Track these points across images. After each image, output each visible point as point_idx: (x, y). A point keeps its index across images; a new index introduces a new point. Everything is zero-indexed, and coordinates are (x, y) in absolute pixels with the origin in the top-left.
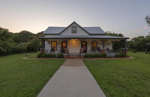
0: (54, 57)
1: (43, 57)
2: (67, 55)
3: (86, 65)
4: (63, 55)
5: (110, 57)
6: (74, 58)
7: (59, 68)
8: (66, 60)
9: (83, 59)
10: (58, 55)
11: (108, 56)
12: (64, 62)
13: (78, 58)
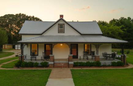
0: (37, 65)
1: (23, 67)
2: (52, 63)
3: (73, 78)
4: (48, 63)
5: (105, 66)
6: (61, 67)
7: (47, 81)
8: (52, 71)
9: (71, 69)
10: (41, 63)
11: (102, 64)
12: (50, 74)
13: (66, 67)
